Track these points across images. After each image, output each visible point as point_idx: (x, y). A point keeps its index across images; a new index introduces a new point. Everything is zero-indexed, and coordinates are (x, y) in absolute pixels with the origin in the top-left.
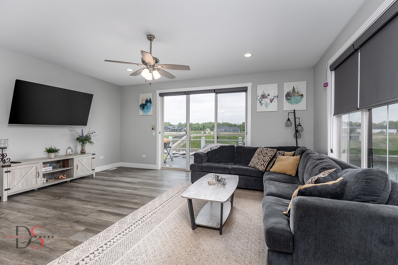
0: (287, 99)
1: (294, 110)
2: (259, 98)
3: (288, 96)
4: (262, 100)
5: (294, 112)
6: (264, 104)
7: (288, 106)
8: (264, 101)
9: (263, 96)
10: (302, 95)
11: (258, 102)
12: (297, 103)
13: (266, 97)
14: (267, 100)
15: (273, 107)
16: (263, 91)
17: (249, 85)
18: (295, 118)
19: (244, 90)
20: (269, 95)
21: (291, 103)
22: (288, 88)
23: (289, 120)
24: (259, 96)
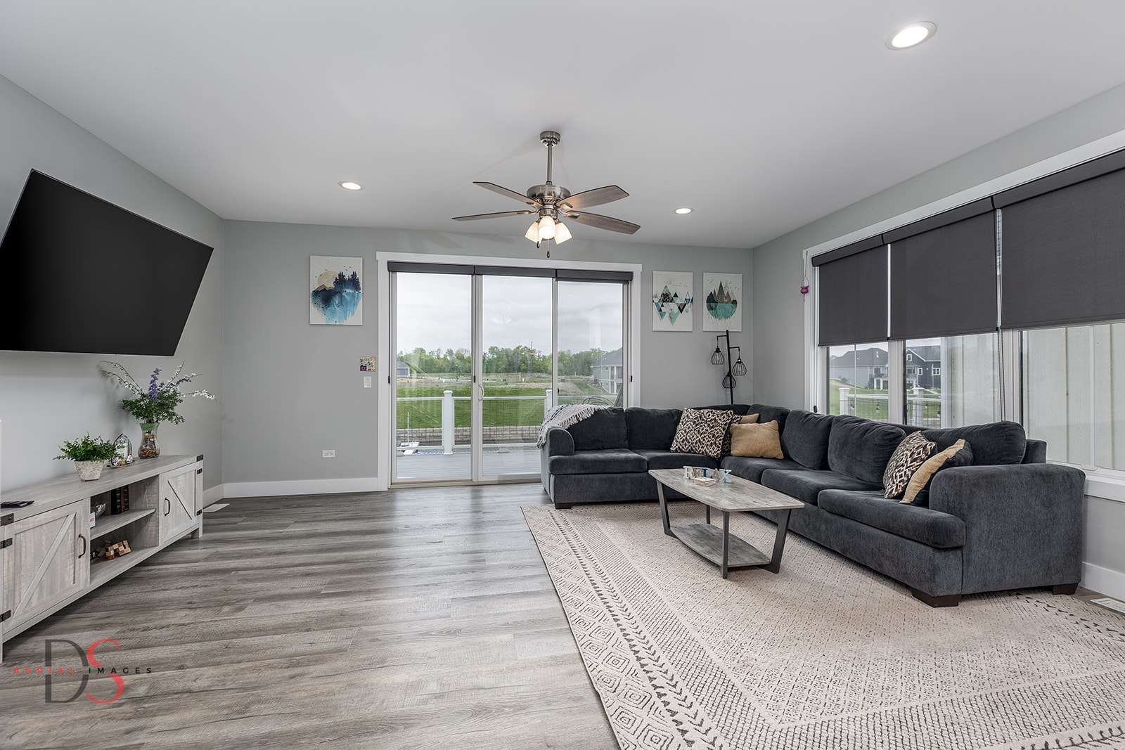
0: (710, 308)
1: (727, 331)
2: (656, 300)
3: (711, 300)
4: (662, 306)
5: (727, 336)
6: (667, 315)
7: (712, 324)
8: (668, 307)
9: (666, 298)
10: (735, 302)
11: (655, 308)
12: (726, 317)
13: (672, 300)
14: (673, 307)
15: (684, 321)
16: (666, 287)
17: (636, 269)
18: (729, 348)
19: (625, 278)
20: (676, 295)
21: (716, 315)
22: (710, 287)
23: (718, 350)
24: (656, 297)
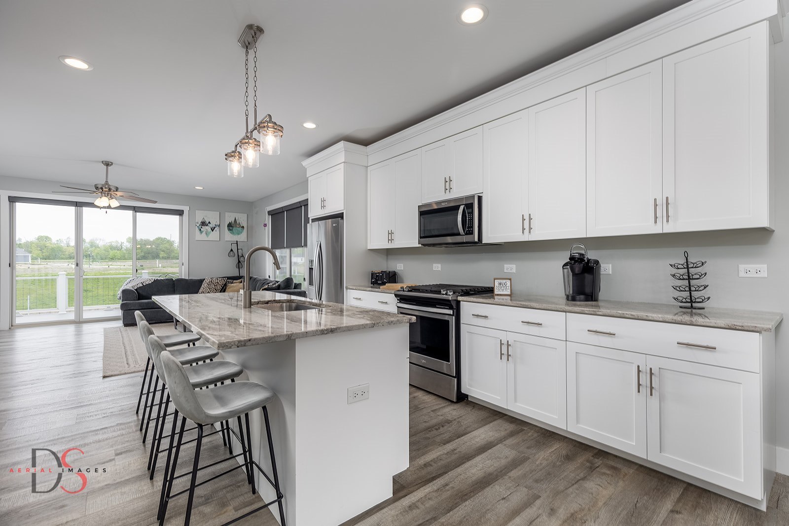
0: (229, 230)
1: (237, 241)
2: (198, 225)
3: (230, 226)
4: (201, 228)
5: (237, 243)
6: (204, 232)
7: (229, 237)
8: (204, 228)
9: (204, 224)
10: (243, 227)
11: (197, 230)
12: (238, 234)
13: (207, 225)
14: (208, 228)
15: (215, 236)
16: (204, 218)
17: (186, 209)
18: (238, 249)
19: (180, 213)
20: (209, 223)
21: (233, 233)
22: (229, 218)
23: (232, 250)
24: (198, 223)
